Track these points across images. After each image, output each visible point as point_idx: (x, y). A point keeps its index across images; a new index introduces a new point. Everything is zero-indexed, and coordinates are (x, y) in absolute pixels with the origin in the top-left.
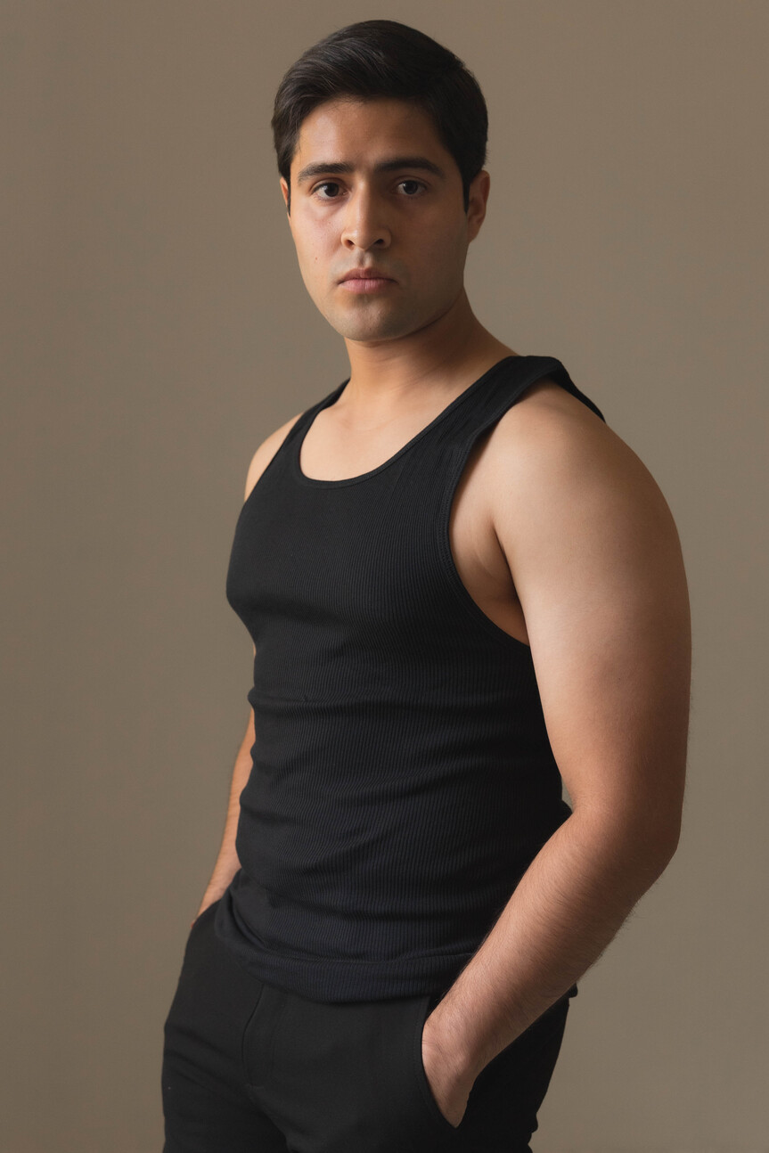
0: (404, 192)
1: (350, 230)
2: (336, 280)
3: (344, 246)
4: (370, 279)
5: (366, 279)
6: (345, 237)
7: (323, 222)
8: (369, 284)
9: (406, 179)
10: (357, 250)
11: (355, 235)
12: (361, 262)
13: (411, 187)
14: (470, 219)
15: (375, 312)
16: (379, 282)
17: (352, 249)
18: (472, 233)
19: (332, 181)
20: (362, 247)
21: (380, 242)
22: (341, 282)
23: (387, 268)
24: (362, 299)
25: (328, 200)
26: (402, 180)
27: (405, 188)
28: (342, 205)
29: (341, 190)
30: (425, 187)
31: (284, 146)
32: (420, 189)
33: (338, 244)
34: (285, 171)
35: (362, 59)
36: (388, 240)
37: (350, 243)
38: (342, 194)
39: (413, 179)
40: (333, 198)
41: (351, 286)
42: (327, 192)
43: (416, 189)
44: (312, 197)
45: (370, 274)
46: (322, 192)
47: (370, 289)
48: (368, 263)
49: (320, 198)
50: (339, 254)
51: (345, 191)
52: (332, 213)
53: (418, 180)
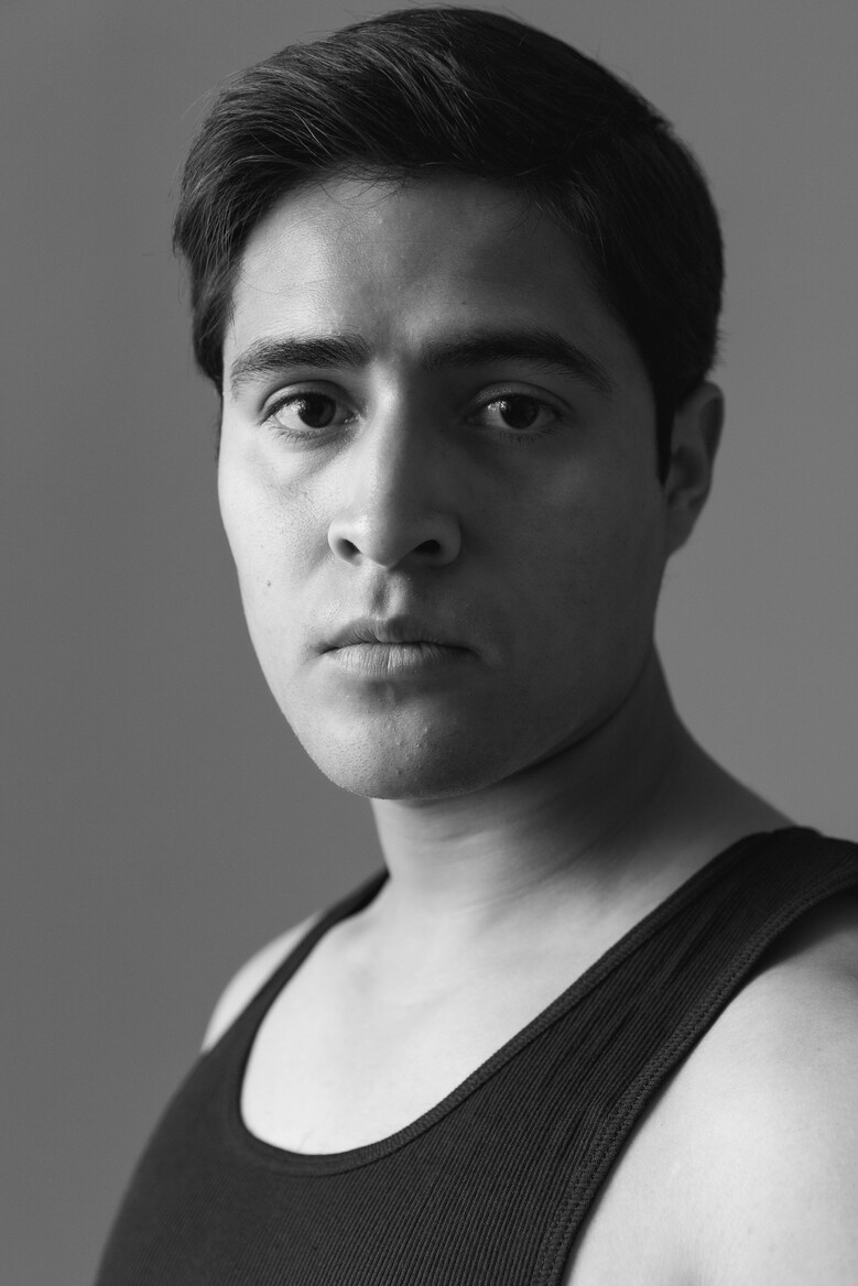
0: (501, 423)
1: (347, 514)
2: (315, 642)
3: (336, 557)
4: (403, 644)
5: (390, 644)
6: (336, 531)
7: (291, 490)
8: (398, 658)
9: (508, 390)
10: (368, 569)
11: (363, 529)
12: (379, 599)
13: (518, 412)
14: (672, 499)
15: (411, 725)
16: (427, 650)
17: (358, 563)
18: (676, 532)
19: (316, 389)
20: (381, 560)
21: (431, 547)
22: (330, 648)
23: (447, 616)
24: (380, 692)
25: (303, 436)
26: (494, 394)
27: (505, 414)
28: (337, 452)
29: (339, 414)
30: (558, 414)
31: (208, 293)
32: (542, 419)
33: (321, 551)
34: (210, 357)
35: (400, 71)
36: (451, 543)
37: (349, 549)
38: (341, 423)
39: (526, 391)
40: (318, 431)
41: (353, 661)
42: (305, 416)
43: (535, 417)
44: (266, 426)
45: (400, 632)
46: (291, 415)
47: (402, 669)
48: (395, 603)
49: (283, 431)
50: (323, 575)
51: (351, 415)
52: (314, 469)
53: (535, 393)
